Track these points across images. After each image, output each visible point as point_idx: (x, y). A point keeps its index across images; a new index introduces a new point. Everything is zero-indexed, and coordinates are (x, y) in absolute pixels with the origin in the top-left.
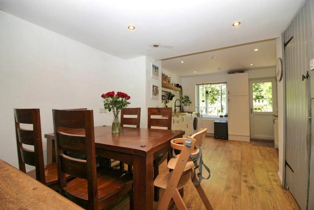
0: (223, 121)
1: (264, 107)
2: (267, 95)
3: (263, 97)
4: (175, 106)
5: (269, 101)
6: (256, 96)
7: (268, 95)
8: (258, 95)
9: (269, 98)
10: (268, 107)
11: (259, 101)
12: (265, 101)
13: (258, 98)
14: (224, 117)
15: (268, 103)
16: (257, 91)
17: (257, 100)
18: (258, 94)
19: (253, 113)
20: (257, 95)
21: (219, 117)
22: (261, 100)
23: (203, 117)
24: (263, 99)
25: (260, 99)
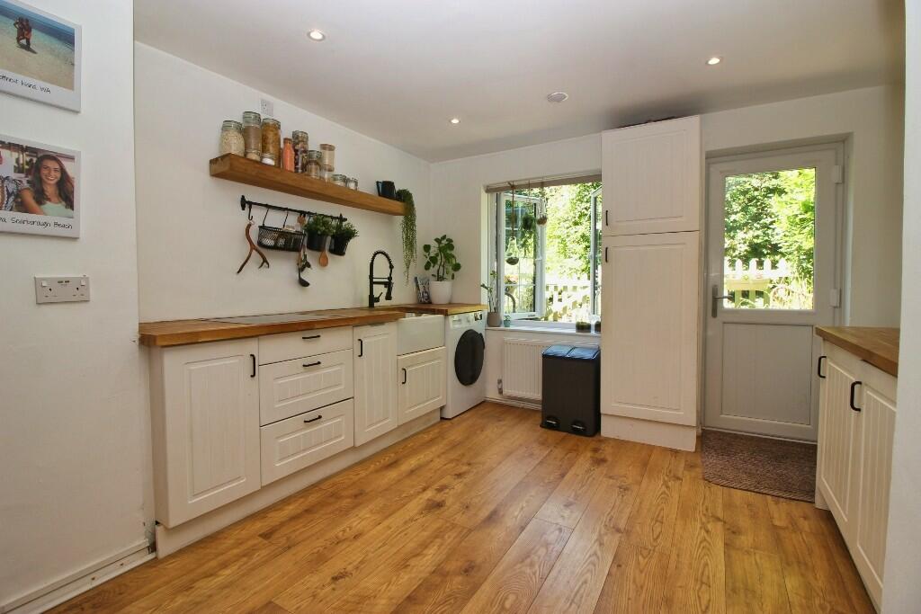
0: (582, 348)
1: (779, 286)
2: (791, 240)
3: (775, 249)
4: (372, 283)
5: (800, 262)
6: (751, 245)
7: (795, 238)
8: (759, 241)
9: (799, 249)
10: (794, 286)
11: (760, 264)
12: (782, 262)
13: (756, 251)
14: (593, 332)
15: (795, 270)
16: (755, 225)
17: (753, 262)
18: (757, 237)
19: (720, 317)
20: (756, 241)
21: (574, 331)
22: (767, 262)
23: (512, 328)
24: (777, 257)
25: (765, 256)
